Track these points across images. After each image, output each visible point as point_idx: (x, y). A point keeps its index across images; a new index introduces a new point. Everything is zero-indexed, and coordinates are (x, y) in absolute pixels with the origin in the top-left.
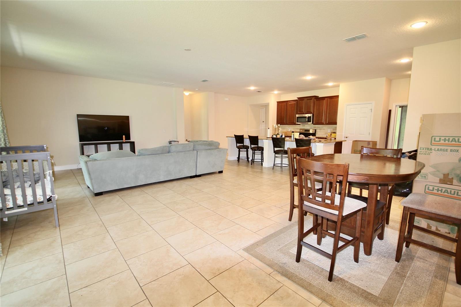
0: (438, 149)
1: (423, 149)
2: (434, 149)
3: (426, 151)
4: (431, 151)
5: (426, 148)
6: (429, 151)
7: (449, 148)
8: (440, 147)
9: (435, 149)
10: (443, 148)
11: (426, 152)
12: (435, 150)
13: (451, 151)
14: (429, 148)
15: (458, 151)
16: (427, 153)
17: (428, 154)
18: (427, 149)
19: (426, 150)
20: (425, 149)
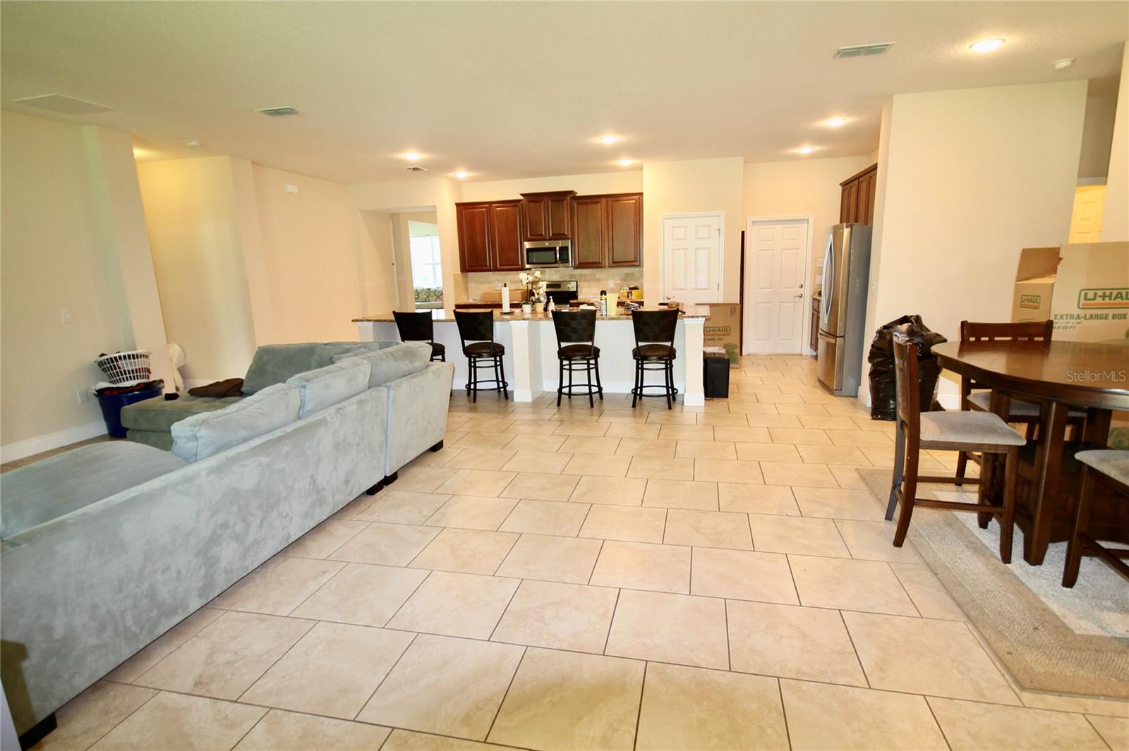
0: (1091, 315)
1: (1062, 317)
2: (1084, 316)
3: (1068, 320)
4: (1078, 320)
5: (1067, 315)
6: (1075, 321)
7: (1111, 312)
8: (1094, 312)
9: (1086, 315)
10: (1099, 312)
11: (1068, 323)
12: (1085, 319)
13: (1114, 316)
14: (1074, 315)
15: (1125, 316)
16: (1070, 325)
17: (1071, 327)
18: (1069, 317)
19: (1067, 318)
20: (1064, 317)
